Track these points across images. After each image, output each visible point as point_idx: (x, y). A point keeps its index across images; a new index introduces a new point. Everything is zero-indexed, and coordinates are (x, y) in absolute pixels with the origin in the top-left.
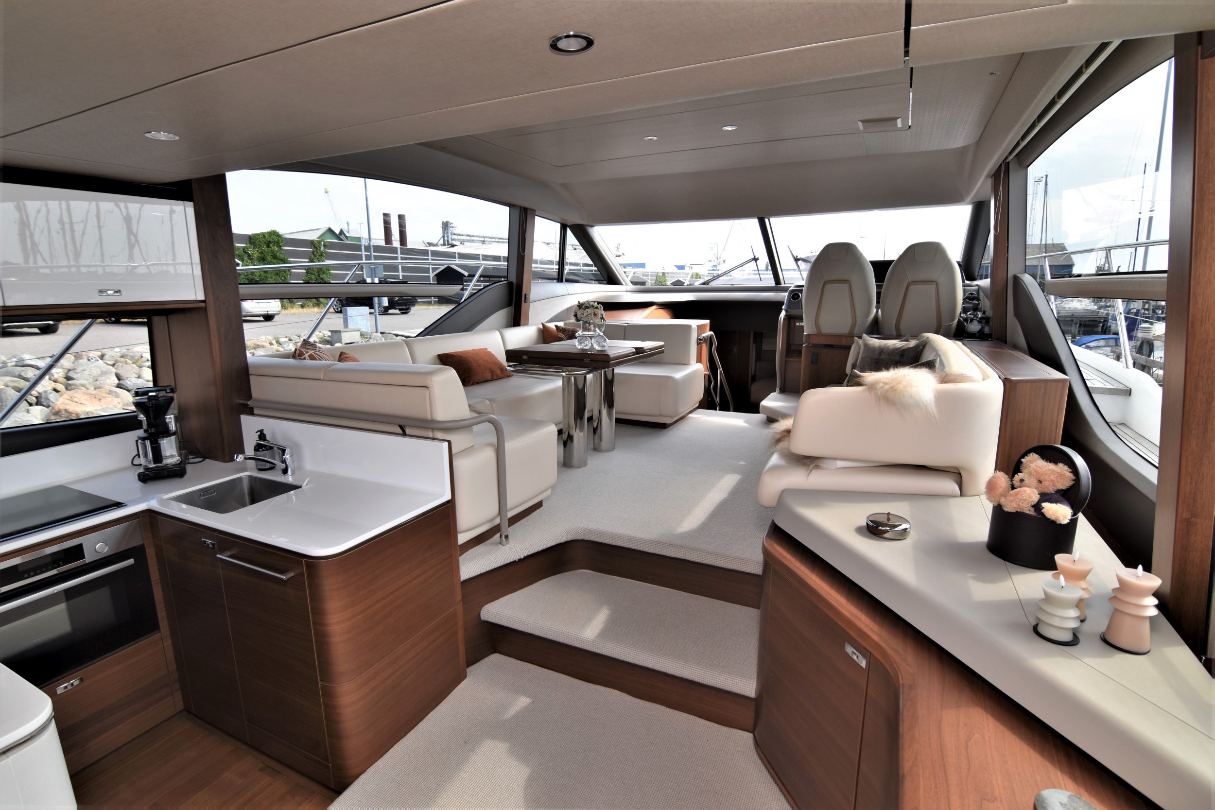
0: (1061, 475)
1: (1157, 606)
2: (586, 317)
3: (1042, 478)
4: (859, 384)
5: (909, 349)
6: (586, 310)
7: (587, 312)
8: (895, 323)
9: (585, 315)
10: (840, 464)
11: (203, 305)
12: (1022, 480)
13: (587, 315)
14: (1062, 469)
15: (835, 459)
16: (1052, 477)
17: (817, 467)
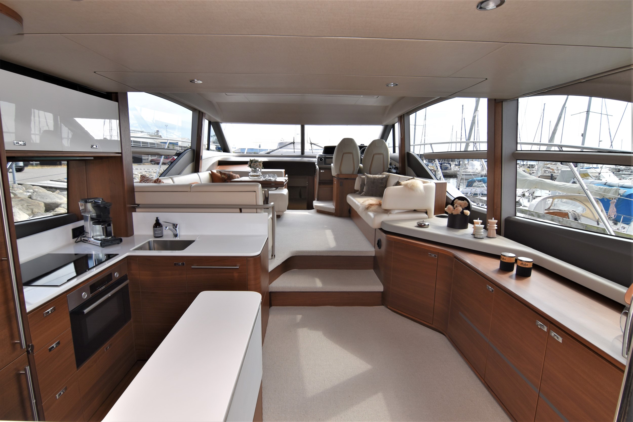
0: (465, 203)
1: (497, 227)
2: (256, 166)
3: (461, 205)
4: (400, 185)
5: (384, 178)
6: (256, 163)
7: (257, 164)
8: (369, 169)
9: (256, 165)
10: (396, 211)
11: (120, 155)
12: (456, 206)
13: (257, 165)
14: (465, 202)
15: (394, 210)
16: (464, 204)
17: (390, 213)
